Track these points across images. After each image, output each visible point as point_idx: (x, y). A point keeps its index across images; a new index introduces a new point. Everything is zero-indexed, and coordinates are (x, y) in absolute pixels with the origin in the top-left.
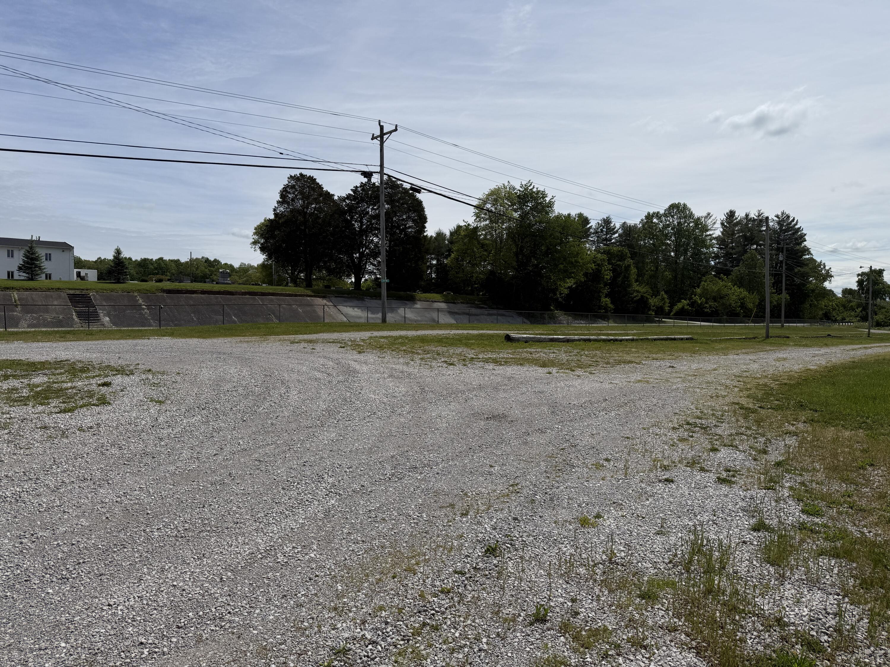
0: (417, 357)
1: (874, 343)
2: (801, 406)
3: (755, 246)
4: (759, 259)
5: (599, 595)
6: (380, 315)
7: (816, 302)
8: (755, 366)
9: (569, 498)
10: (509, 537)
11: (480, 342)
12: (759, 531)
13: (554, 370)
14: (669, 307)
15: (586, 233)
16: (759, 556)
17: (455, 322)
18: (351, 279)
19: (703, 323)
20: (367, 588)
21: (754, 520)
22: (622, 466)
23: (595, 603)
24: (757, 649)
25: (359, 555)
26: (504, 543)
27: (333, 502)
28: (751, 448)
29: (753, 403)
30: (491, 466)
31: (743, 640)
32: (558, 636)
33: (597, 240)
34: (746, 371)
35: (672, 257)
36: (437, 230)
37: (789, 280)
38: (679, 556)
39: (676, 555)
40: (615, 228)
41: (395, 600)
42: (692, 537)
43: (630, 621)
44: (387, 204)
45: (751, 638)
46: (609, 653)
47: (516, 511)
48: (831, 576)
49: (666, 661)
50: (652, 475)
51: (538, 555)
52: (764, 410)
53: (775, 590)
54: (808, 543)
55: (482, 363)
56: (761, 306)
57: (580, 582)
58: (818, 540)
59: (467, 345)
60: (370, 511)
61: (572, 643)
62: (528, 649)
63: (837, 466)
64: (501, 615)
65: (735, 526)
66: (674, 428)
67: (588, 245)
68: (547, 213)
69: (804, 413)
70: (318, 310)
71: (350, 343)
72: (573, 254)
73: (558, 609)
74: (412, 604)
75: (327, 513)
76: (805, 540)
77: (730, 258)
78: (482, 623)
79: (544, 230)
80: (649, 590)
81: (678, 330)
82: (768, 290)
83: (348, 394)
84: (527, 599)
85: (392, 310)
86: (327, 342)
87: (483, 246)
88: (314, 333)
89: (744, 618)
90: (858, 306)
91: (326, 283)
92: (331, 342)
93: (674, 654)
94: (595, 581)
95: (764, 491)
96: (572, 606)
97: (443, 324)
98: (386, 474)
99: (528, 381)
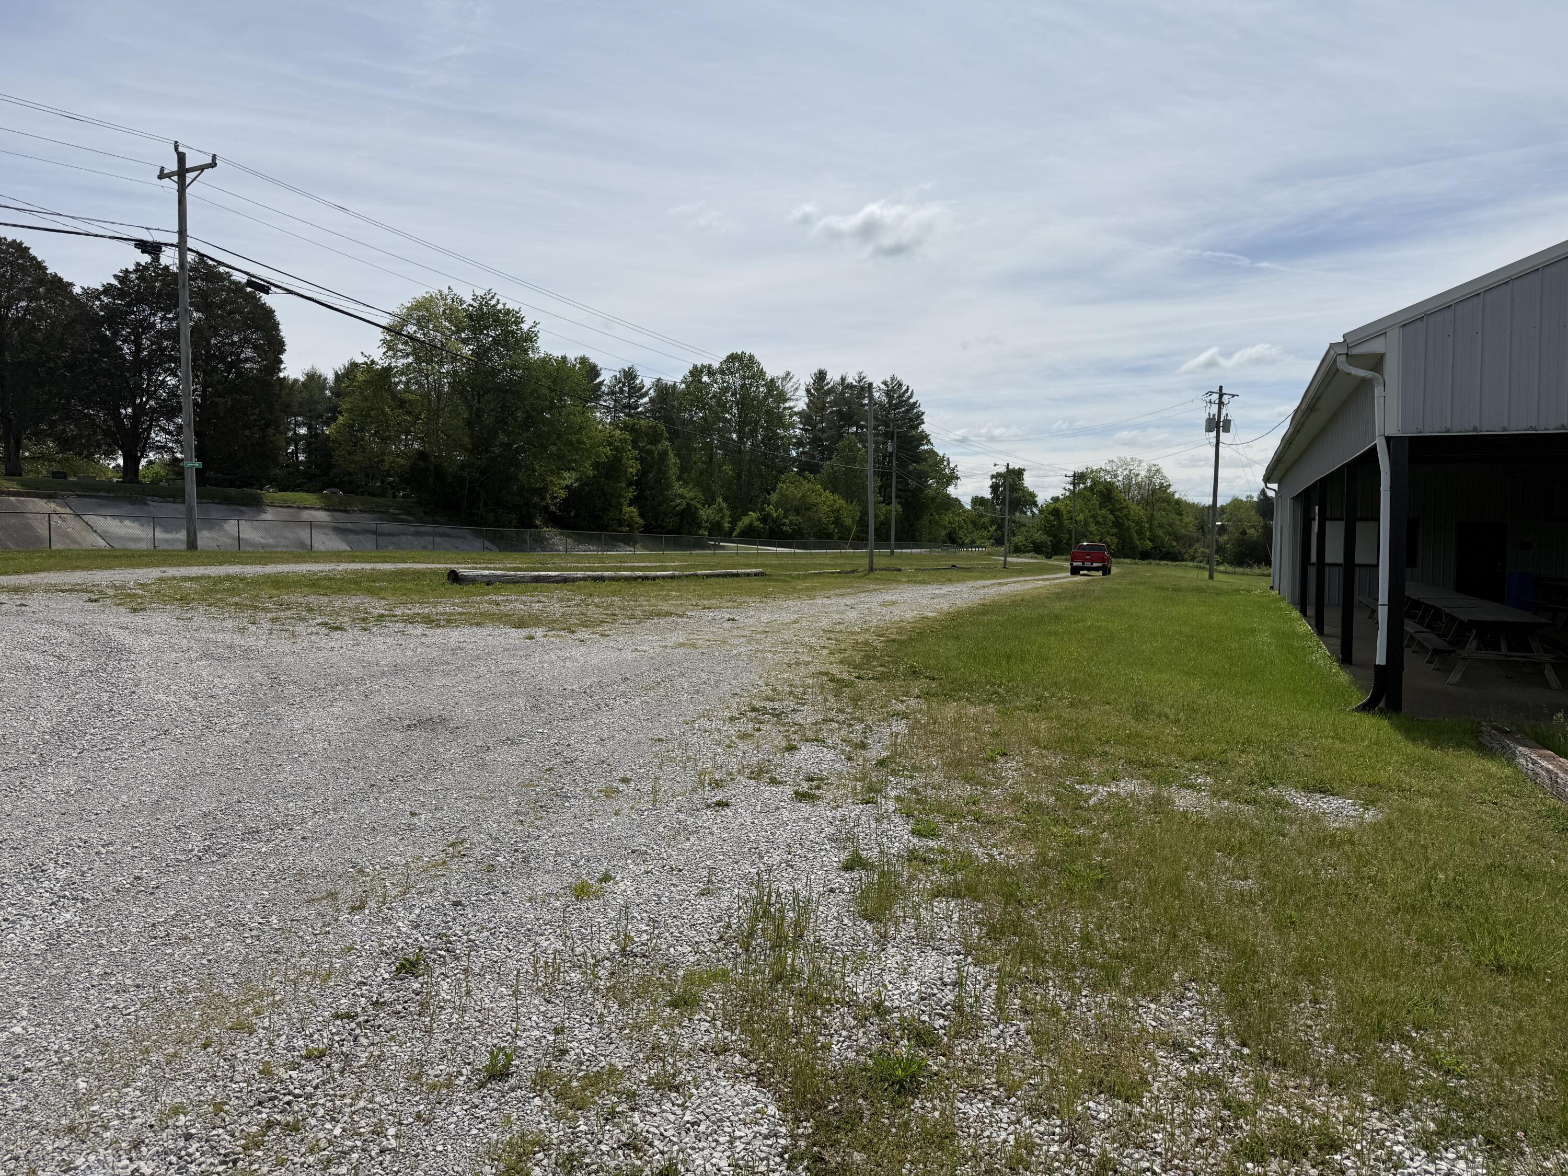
0: (264, 619)
1: (1012, 577)
2: (914, 673)
3: (854, 429)
4: (859, 450)
5: (602, 1014)
6: (182, 535)
7: (937, 517)
8: (852, 615)
9: (558, 854)
10: (444, 938)
11: (398, 585)
12: (852, 869)
13: (539, 632)
14: (729, 522)
15: (595, 392)
16: (852, 909)
17: (348, 549)
18: (115, 459)
19: (780, 550)
20: (145, 1075)
21: (846, 853)
22: (648, 788)
23: (596, 1029)
24: (847, 1058)
25: (129, 1014)
26: (434, 949)
27: (68, 916)
28: (844, 741)
29: (849, 672)
30: (413, 814)
31: (826, 1048)
32: (529, 1098)
33: (615, 406)
34: (839, 623)
35: (734, 441)
36: (307, 368)
37: (900, 482)
38: (734, 927)
39: (729, 926)
40: (643, 387)
41: (208, 1089)
42: (754, 892)
43: (653, 1049)
44: (197, 311)
45: (838, 1042)
46: (617, 1110)
47: (458, 889)
48: (949, 927)
49: (710, 1104)
50: (696, 798)
51: (497, 962)
52: (864, 682)
53: (874, 960)
54: (919, 880)
55: (400, 625)
56: (862, 523)
57: (570, 997)
58: (934, 874)
59: (370, 592)
60: (154, 925)
61: (554, 1105)
62: (474, 1131)
63: (959, 760)
64: (424, 1079)
65: (818, 866)
66: (732, 719)
67: (598, 414)
68: (525, 352)
69: (917, 683)
70: (35, 524)
71: (112, 592)
72: (572, 428)
73: (530, 1051)
74: (245, 1091)
75: (54, 941)
76: (916, 875)
77: (820, 446)
78: (388, 1102)
79: (521, 382)
80: (685, 991)
81: (743, 560)
82: (872, 497)
83: (106, 697)
84: (474, 1042)
85: (211, 524)
86: (57, 591)
87: (402, 403)
88: (26, 572)
89: (828, 1011)
90: (993, 522)
91: (56, 467)
92: (66, 591)
93: (722, 1091)
94: (597, 990)
95: (861, 806)
96: (555, 1040)
97: (321, 552)
98: (192, 850)
99: (489, 654)
